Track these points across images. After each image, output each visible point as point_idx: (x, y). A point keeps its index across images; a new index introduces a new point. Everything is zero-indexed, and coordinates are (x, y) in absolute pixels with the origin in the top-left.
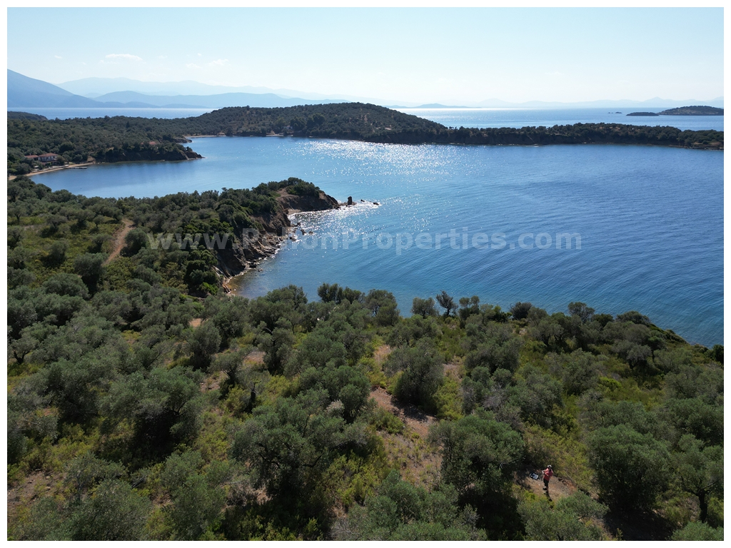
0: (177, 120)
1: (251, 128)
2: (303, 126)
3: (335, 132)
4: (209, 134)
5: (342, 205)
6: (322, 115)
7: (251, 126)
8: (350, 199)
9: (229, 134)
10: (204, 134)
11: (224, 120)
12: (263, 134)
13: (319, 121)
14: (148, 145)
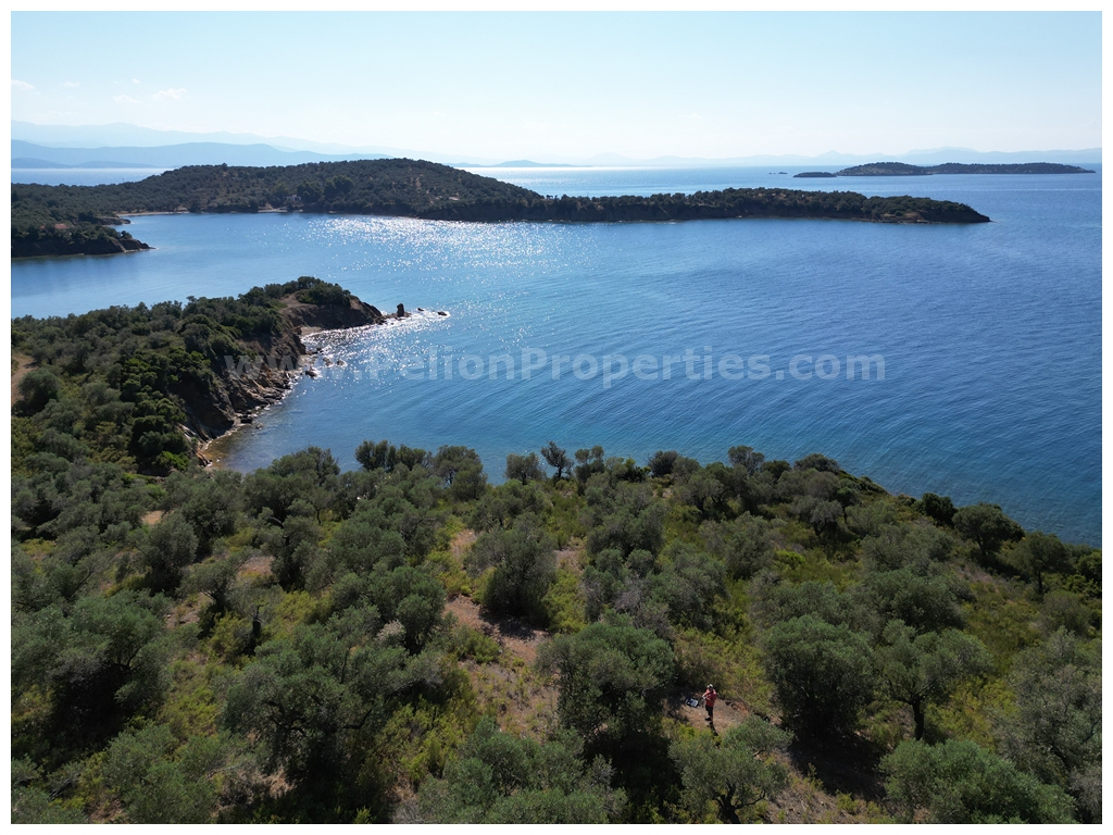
0: (101, 189)
1: (231, 200)
2: (318, 196)
3: (370, 204)
4: (160, 209)
5: (388, 317)
6: (348, 179)
7: (231, 196)
8: (401, 307)
9: (195, 209)
10: (151, 210)
11: (184, 186)
12: (252, 209)
13: (343, 187)
14: (52, 230)
